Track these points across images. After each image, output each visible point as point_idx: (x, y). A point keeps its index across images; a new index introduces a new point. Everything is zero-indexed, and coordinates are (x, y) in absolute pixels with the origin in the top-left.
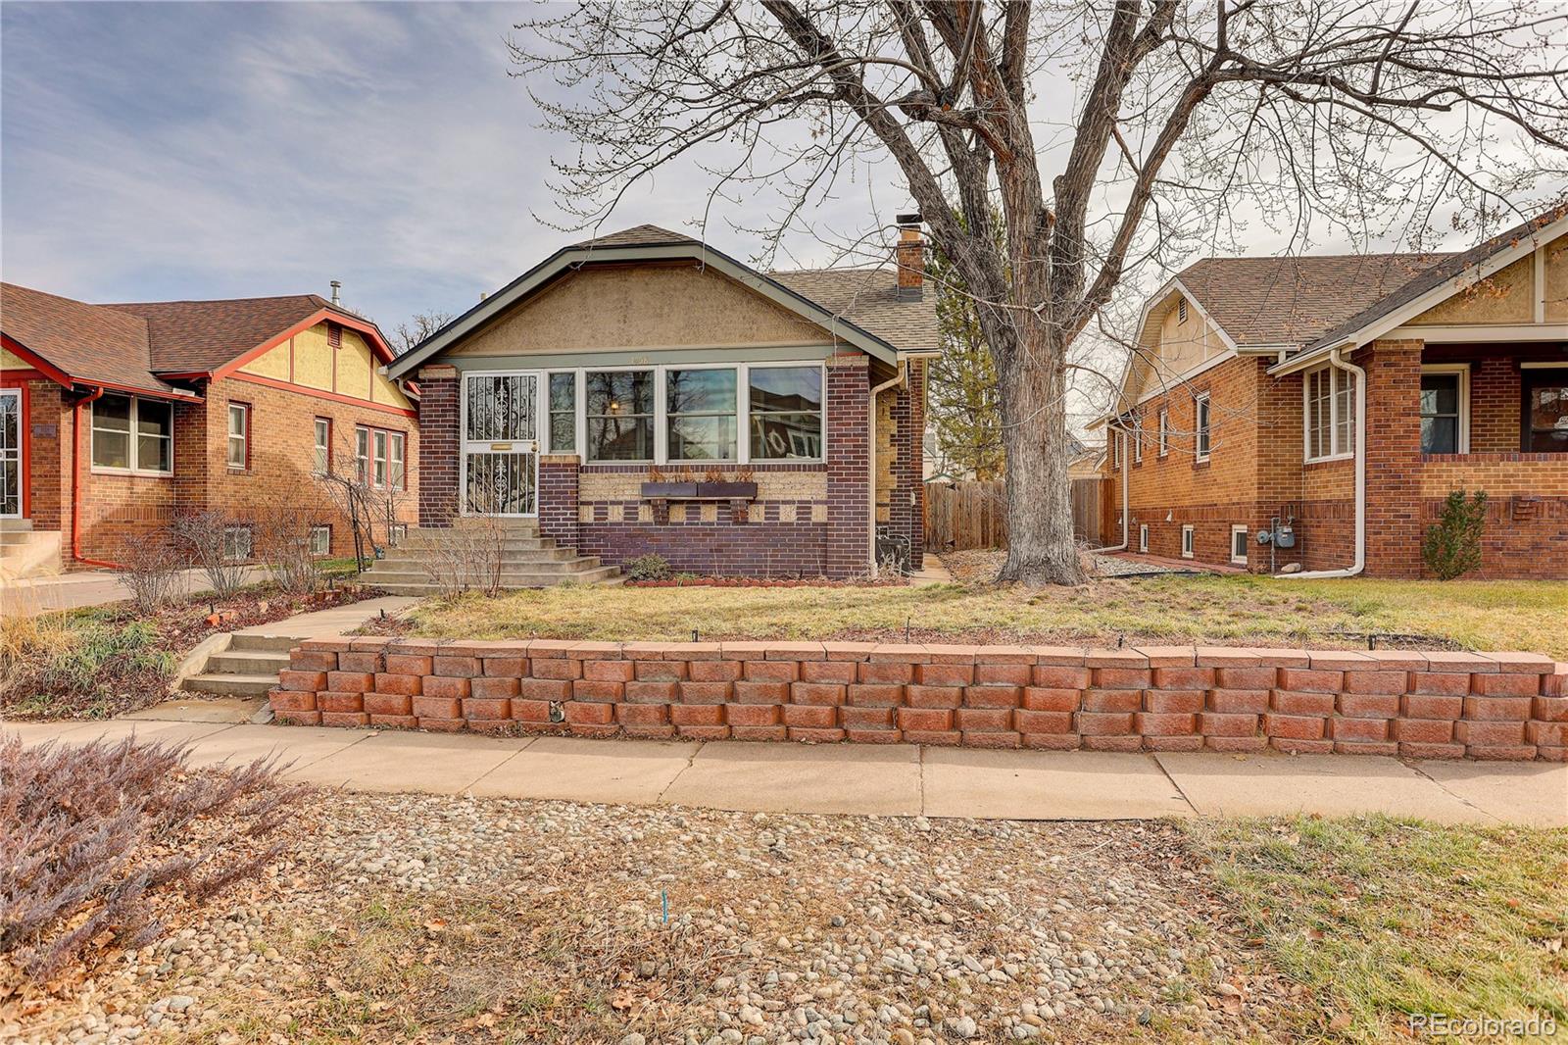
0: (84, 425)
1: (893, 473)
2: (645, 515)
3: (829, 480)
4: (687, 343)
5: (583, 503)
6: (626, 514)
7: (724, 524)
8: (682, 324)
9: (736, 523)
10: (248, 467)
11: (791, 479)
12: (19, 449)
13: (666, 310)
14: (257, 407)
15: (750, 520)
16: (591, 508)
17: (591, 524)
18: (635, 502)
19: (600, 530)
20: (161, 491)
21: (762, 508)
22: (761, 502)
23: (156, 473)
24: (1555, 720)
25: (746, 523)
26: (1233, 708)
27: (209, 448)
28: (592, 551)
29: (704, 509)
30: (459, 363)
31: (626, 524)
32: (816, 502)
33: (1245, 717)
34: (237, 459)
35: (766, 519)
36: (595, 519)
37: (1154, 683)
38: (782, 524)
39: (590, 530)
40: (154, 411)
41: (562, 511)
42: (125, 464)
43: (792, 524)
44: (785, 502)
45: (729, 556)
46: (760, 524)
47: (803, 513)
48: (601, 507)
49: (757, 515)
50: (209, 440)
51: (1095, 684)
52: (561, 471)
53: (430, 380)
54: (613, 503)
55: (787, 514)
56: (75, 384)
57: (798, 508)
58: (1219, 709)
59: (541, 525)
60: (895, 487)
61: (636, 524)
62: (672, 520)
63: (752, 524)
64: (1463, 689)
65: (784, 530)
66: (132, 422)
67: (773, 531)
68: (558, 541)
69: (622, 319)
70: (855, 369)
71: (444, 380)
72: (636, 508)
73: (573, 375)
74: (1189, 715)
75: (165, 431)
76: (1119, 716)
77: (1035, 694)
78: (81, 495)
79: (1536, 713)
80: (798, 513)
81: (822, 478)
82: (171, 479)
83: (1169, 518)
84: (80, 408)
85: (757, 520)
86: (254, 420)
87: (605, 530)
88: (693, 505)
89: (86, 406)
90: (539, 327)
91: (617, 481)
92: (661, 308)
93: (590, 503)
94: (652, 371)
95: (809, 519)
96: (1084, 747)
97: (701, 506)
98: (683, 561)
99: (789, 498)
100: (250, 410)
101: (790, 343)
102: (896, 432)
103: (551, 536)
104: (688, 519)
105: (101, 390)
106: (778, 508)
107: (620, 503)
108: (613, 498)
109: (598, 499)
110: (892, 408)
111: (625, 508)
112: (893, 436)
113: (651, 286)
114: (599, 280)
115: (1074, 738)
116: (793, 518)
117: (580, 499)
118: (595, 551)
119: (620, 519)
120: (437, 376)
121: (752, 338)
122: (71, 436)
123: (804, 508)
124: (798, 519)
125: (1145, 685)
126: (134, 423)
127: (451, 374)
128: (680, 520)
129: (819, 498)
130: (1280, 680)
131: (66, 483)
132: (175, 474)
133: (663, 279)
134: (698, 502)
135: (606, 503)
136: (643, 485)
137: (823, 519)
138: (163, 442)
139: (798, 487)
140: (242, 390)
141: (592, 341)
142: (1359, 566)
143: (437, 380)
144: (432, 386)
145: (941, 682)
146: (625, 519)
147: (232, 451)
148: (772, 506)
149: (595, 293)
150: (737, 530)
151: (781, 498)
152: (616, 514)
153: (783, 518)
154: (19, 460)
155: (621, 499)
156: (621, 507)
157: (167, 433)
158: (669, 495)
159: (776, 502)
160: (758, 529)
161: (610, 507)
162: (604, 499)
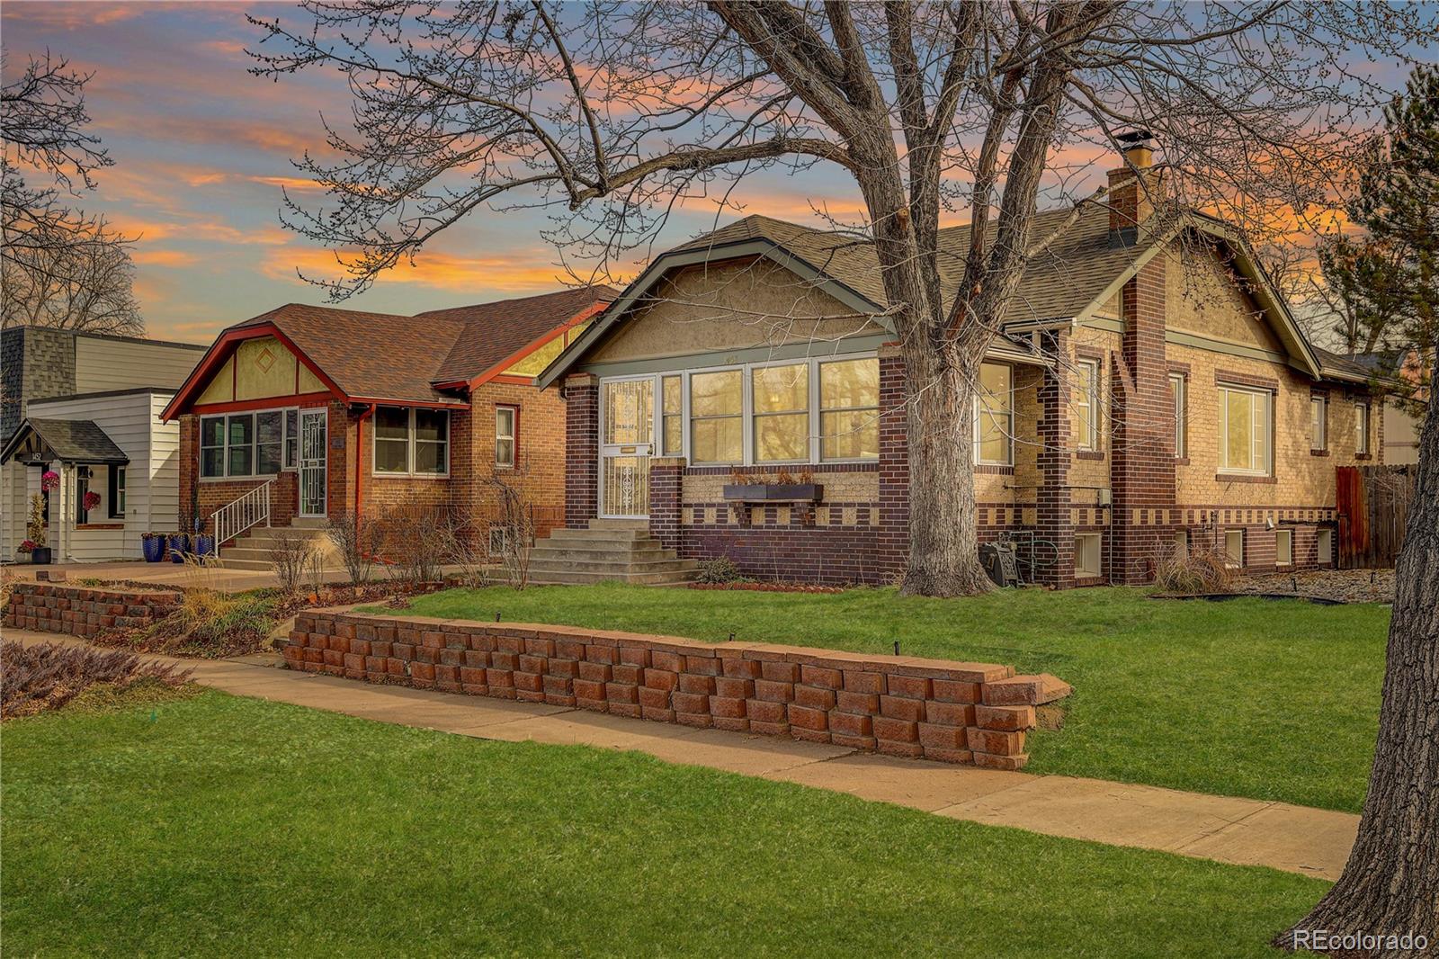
0: (366, 436)
1: (1040, 467)
2: (732, 519)
3: (881, 481)
4: (768, 340)
5: (686, 505)
6: (718, 516)
7: (796, 528)
9: (805, 527)
10: (517, 467)
11: (852, 480)
12: (326, 459)
14: (526, 407)
15: (817, 524)
16: (692, 510)
17: (691, 527)
18: (723, 505)
19: (698, 532)
20: (438, 492)
21: (827, 510)
22: (826, 505)
23: (433, 476)
24: (984, 728)
25: (814, 527)
26: (768, 697)
27: (475, 450)
28: (691, 554)
29: (780, 511)
30: (595, 370)
31: (718, 527)
32: (872, 505)
33: (771, 705)
34: (507, 460)
35: (831, 522)
36: (695, 521)
37: (721, 672)
38: (845, 528)
39: (691, 532)
40: (431, 419)
41: (666, 513)
42: (405, 469)
43: (852, 528)
44: (847, 505)
45: (799, 561)
46: (825, 528)
47: (862, 517)
48: (699, 508)
49: (823, 518)
50: (475, 443)
51: (685, 669)
52: (666, 473)
53: (573, 389)
54: (708, 505)
55: (849, 518)
56: (353, 404)
57: (858, 511)
58: (758, 698)
59: (651, 527)
60: (1042, 483)
61: (725, 527)
62: (754, 523)
63: (820, 528)
64: (921, 693)
65: (846, 534)
66: (410, 430)
67: (838, 534)
68: (663, 543)
71: (583, 388)
72: (726, 511)
73: (680, 377)
74: (737, 700)
75: (442, 436)
76: (695, 696)
77: (650, 674)
78: (363, 497)
79: (971, 719)
80: (858, 517)
81: (875, 477)
82: (447, 480)
84: (362, 422)
85: (823, 524)
86: (522, 421)
87: (702, 532)
88: (771, 508)
89: (369, 419)
90: (656, 332)
91: (711, 483)
93: (691, 505)
94: (739, 372)
95: (868, 523)
96: (673, 720)
97: (779, 509)
98: (763, 566)
99: (850, 500)
100: (518, 411)
101: (850, 334)
102: (1043, 419)
103: (658, 538)
104: (767, 522)
105: (374, 406)
106: (841, 511)
107: (713, 505)
108: (707, 501)
109: (696, 501)
110: (1039, 389)
111: (718, 511)
112: (1040, 422)
113: (740, 283)
115: (667, 712)
116: (854, 522)
117: (684, 501)
118: (694, 554)
119: (714, 521)
120: (577, 385)
121: (822, 331)
122: (355, 446)
123: (863, 510)
124: (859, 523)
125: (713, 672)
126: (412, 433)
127: (586, 381)
128: (760, 523)
129: (874, 500)
130: (797, 676)
131: (350, 487)
132: (451, 476)
134: (775, 504)
135: (702, 505)
136: (725, 487)
137: (877, 523)
138: (441, 448)
139: (859, 488)
140: (507, 393)
143: (578, 388)
145: (597, 660)
146: (718, 521)
147: (502, 451)
148: (836, 508)
150: (806, 533)
151: (844, 500)
152: (710, 517)
153: (845, 523)
154: (326, 467)
155: (714, 501)
156: (715, 509)
157: (444, 438)
158: (745, 497)
159: (840, 504)
160: (826, 533)
161: (706, 509)
162: (701, 501)
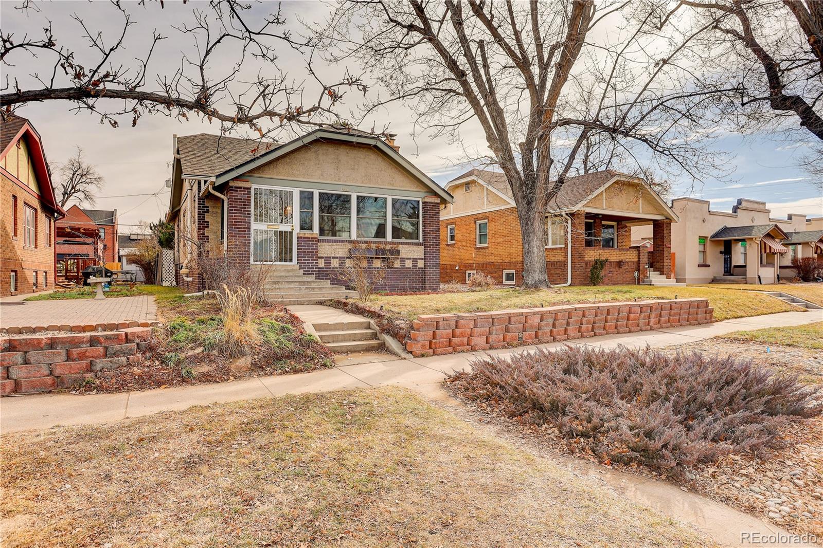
2: (349, 264)
3: (424, 249)
4: (366, 184)
5: (319, 258)
6: (340, 263)
7: (383, 268)
8: (363, 174)
9: (388, 268)
11: (410, 249)
13: (356, 167)
16: (323, 260)
17: (323, 268)
18: (344, 258)
19: (327, 271)
21: (399, 261)
22: (399, 258)
25: (393, 268)
29: (375, 261)
31: (340, 268)
32: (419, 259)
35: (400, 266)
36: (325, 266)
38: (406, 268)
39: (322, 271)
41: (311, 261)
43: (410, 268)
44: (408, 259)
45: (386, 283)
46: (397, 268)
47: (414, 264)
48: (328, 260)
49: (397, 264)
52: (310, 241)
53: (236, 187)
54: (334, 258)
55: (409, 264)
57: (413, 261)
61: (344, 268)
62: (361, 266)
63: (395, 268)
65: (407, 271)
67: (403, 272)
69: (336, 168)
70: (435, 203)
71: (244, 188)
72: (345, 260)
73: (312, 192)
80: (412, 264)
81: (422, 248)
83: (457, 268)
85: (397, 266)
87: (330, 271)
88: (369, 259)
90: (294, 166)
91: (336, 247)
92: (354, 165)
93: (322, 258)
94: (350, 195)
95: (417, 266)
99: (409, 257)
101: (407, 189)
104: (368, 266)
106: (405, 261)
107: (337, 258)
108: (333, 255)
109: (326, 256)
111: (339, 260)
113: (350, 155)
114: (325, 147)
116: (411, 266)
117: (318, 256)
119: (337, 265)
120: (240, 185)
121: (393, 185)
123: (415, 261)
124: (413, 266)
127: (246, 185)
128: (364, 266)
129: (420, 257)
133: (355, 152)
134: (372, 258)
135: (330, 257)
136: (348, 249)
137: (422, 266)
139: (412, 252)
141: (321, 177)
142: (569, 283)
143: (241, 188)
144: (237, 191)
146: (339, 265)
148: (403, 260)
149: (323, 154)
150: (389, 271)
151: (406, 257)
152: (335, 263)
153: (407, 266)
155: (337, 256)
156: (337, 260)
158: (364, 254)
159: (404, 258)
160: (397, 271)
161: (332, 260)
162: (329, 256)
